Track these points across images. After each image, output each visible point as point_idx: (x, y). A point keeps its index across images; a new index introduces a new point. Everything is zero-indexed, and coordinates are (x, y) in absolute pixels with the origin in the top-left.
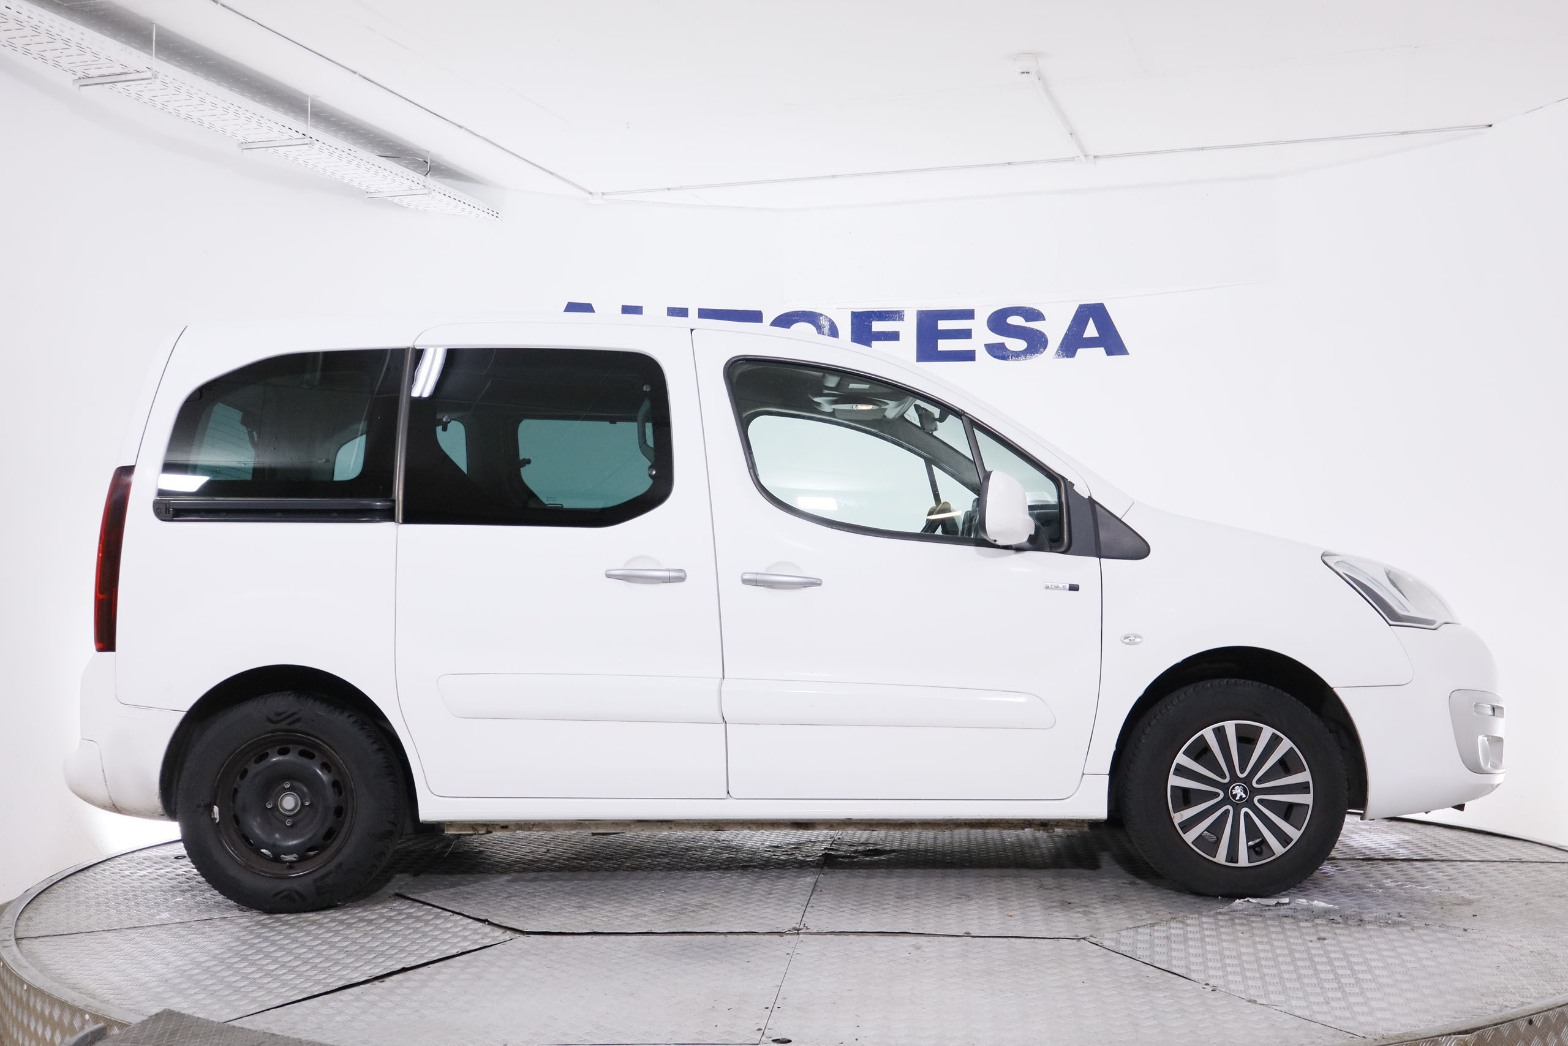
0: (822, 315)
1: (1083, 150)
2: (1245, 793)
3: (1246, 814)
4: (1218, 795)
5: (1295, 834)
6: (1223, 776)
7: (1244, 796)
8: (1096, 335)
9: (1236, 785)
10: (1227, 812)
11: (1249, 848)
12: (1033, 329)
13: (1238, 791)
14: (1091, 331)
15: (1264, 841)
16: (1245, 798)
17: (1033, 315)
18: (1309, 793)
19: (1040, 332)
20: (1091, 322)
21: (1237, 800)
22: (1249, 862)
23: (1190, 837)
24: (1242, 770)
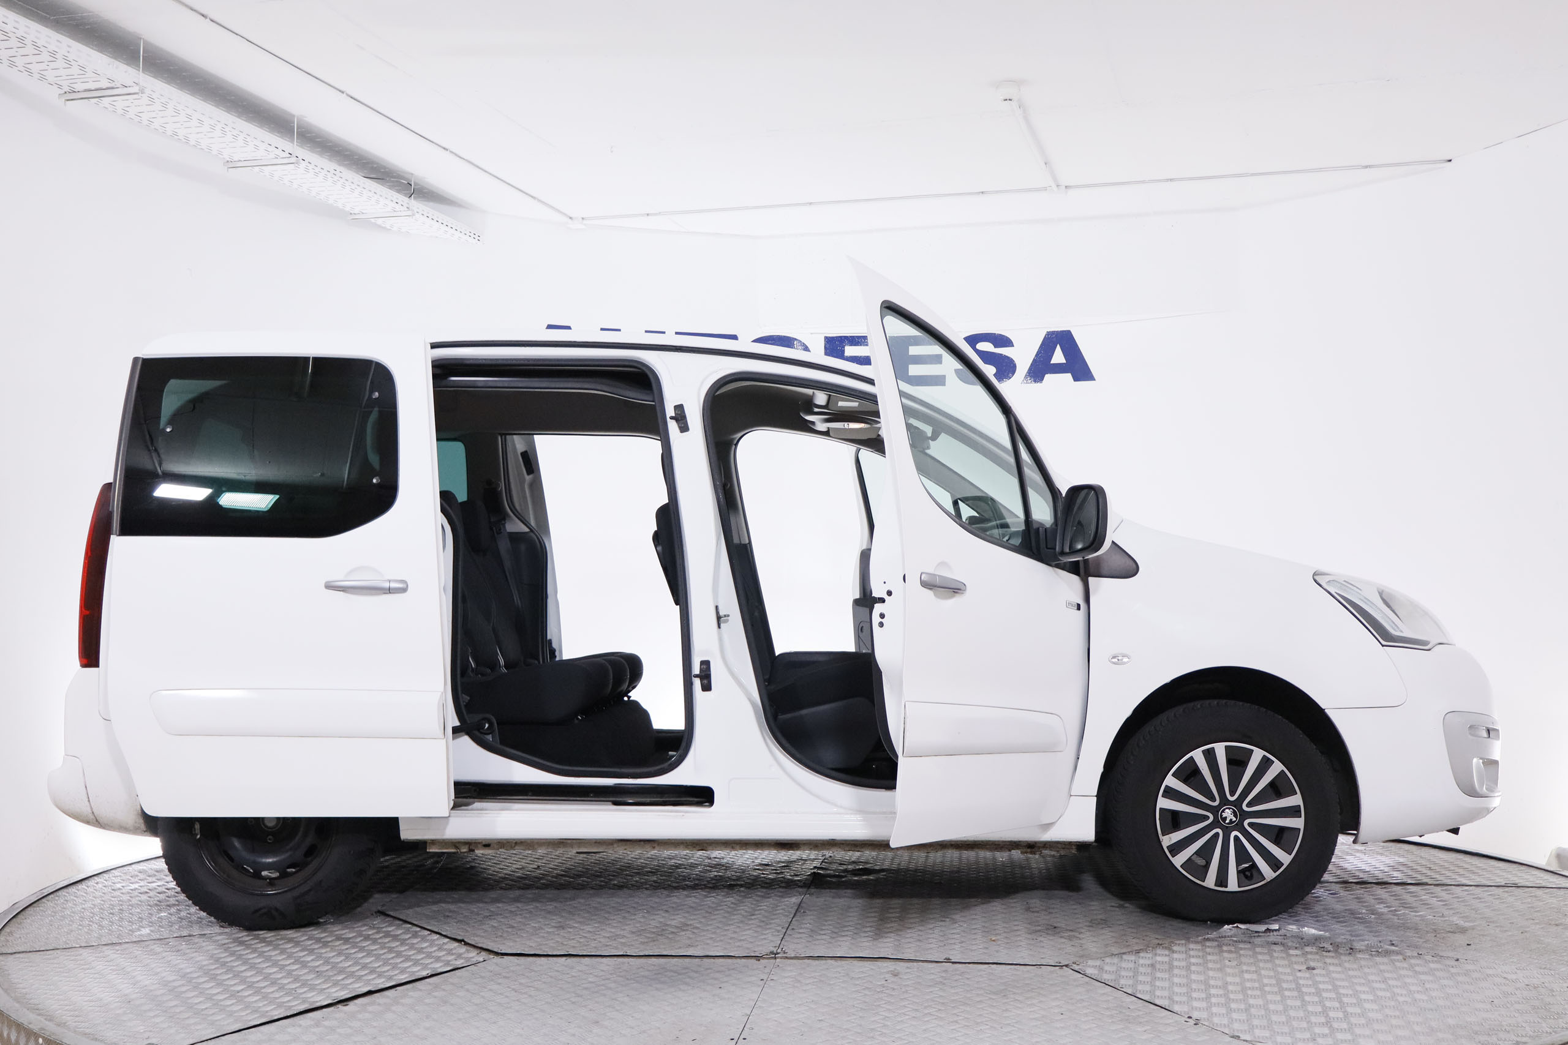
0: (796, 339)
1: (1055, 179)
2: (1235, 816)
3: (1236, 838)
4: (1208, 818)
5: (1285, 858)
6: (1213, 799)
7: (1234, 819)
8: (1063, 361)
9: (1227, 808)
10: (1217, 835)
11: (1239, 872)
12: (1001, 355)
13: (1228, 814)
14: (1058, 357)
15: (1254, 866)
16: (1235, 821)
17: (1002, 341)
18: (1301, 817)
19: (1008, 358)
20: (1058, 349)
21: (1228, 824)
22: (1239, 887)
23: (1178, 861)
24: (1232, 793)
